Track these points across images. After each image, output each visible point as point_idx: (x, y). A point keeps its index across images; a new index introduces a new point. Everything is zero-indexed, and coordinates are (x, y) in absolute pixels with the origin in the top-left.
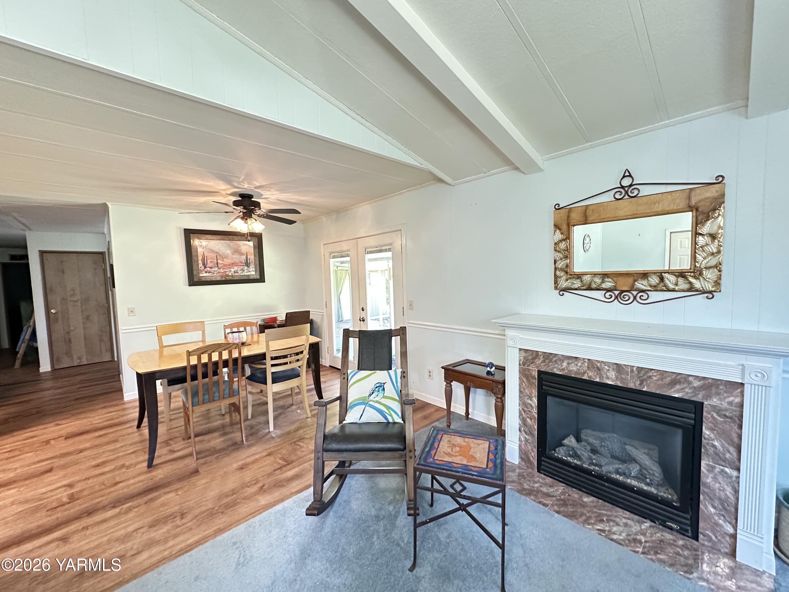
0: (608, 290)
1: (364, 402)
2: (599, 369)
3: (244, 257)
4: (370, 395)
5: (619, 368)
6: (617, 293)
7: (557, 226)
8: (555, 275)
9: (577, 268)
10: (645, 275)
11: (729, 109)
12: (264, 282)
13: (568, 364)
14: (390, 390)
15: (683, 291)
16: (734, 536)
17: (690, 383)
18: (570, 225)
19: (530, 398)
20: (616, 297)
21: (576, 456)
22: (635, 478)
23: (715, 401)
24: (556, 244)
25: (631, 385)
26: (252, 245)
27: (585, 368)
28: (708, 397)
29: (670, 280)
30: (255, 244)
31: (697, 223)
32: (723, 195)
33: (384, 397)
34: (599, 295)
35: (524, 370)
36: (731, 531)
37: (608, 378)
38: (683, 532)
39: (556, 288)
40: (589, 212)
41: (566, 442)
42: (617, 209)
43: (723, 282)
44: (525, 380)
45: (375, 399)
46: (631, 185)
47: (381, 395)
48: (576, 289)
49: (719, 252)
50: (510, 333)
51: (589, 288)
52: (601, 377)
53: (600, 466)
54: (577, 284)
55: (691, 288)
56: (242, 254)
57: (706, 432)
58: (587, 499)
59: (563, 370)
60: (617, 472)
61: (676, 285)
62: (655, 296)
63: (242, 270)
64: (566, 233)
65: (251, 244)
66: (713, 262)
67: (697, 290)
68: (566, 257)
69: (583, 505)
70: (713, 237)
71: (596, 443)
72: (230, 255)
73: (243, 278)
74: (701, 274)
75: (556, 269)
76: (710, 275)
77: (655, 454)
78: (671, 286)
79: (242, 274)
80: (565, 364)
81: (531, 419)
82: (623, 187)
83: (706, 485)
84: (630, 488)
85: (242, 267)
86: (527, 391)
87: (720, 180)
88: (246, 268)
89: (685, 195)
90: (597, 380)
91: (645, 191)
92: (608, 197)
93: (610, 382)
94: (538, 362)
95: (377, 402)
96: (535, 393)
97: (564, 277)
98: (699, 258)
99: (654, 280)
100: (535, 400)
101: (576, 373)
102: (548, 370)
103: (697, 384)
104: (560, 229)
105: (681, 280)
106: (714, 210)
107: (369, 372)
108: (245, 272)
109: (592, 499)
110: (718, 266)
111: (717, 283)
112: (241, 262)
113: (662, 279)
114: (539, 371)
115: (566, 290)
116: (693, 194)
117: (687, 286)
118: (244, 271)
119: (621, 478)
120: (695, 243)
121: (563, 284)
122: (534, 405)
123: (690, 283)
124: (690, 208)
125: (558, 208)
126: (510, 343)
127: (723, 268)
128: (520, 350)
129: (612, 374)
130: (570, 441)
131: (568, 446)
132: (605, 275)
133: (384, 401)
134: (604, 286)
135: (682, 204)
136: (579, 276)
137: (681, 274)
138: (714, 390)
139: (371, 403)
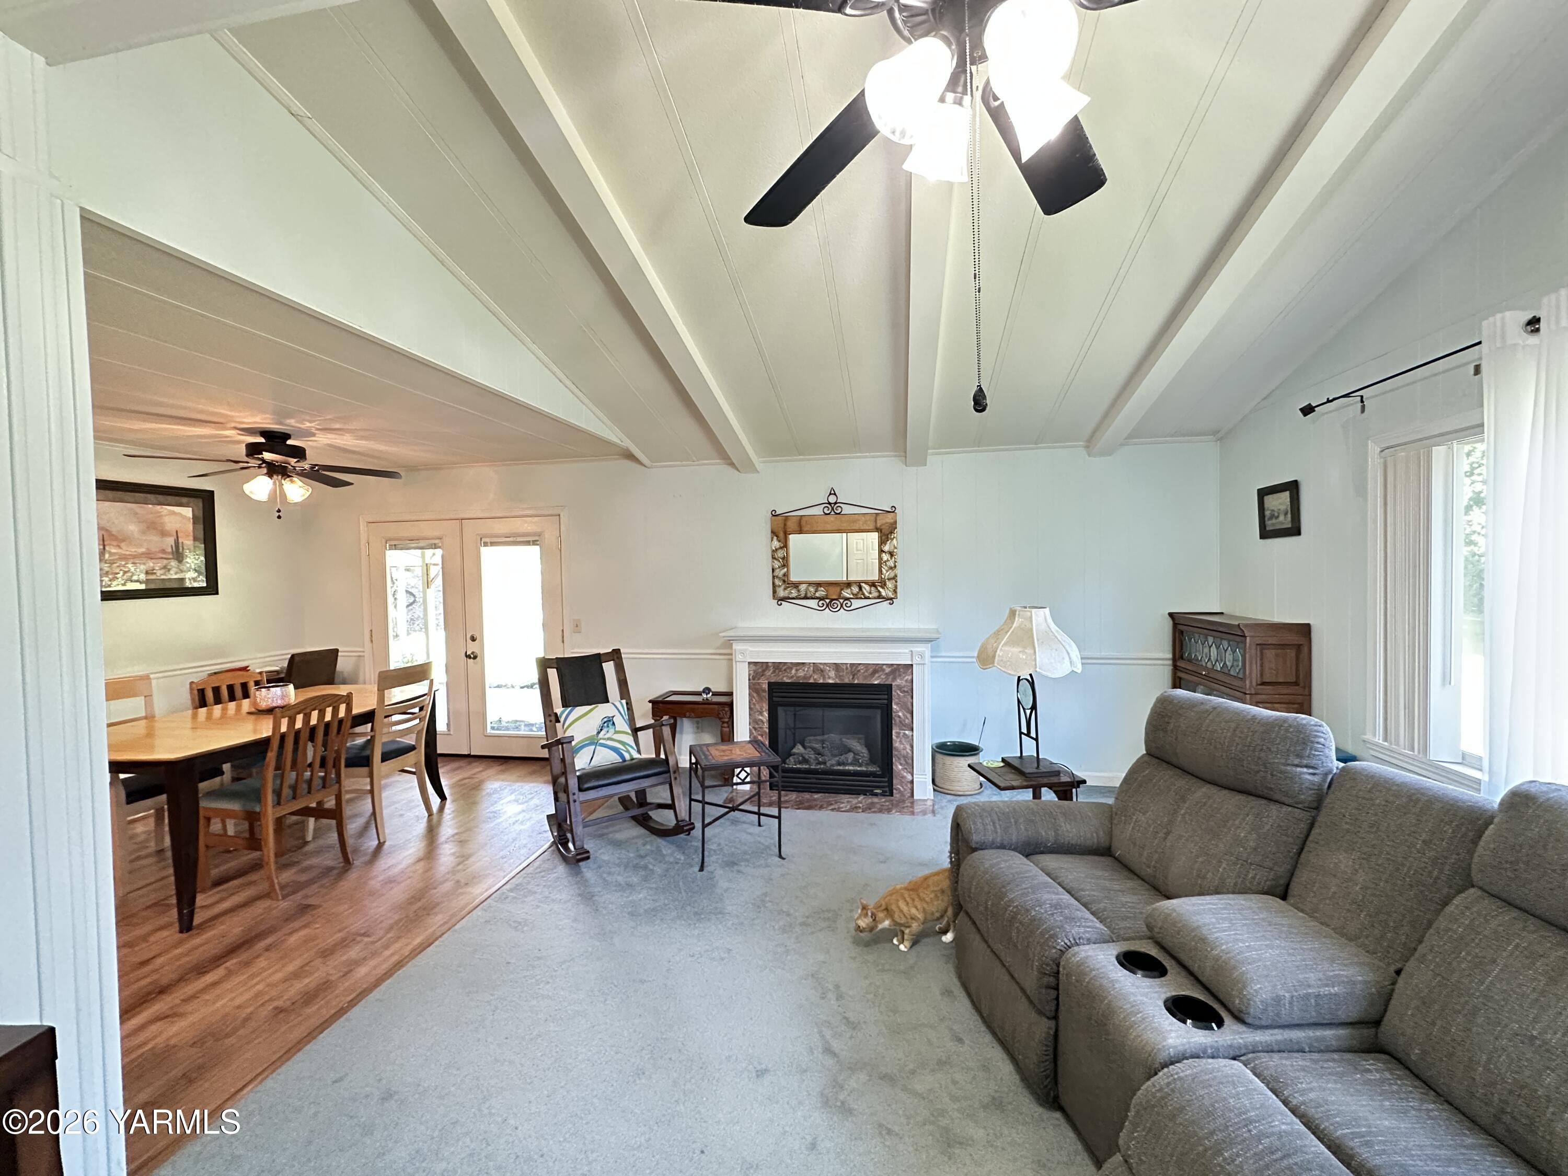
0: (820, 599)
1: (592, 741)
2: (822, 671)
3: (171, 541)
4: (598, 733)
5: (837, 667)
6: (828, 601)
7: (774, 533)
8: (773, 583)
9: (793, 578)
10: (849, 585)
11: (895, 456)
12: (217, 593)
13: (797, 670)
14: (622, 724)
15: (875, 598)
16: (912, 782)
17: (884, 670)
18: (786, 534)
19: (761, 713)
20: (827, 606)
21: (805, 761)
22: (851, 764)
23: (898, 681)
24: (773, 551)
25: (846, 681)
26: (190, 515)
27: (811, 672)
28: (894, 679)
29: (866, 588)
30: (197, 513)
31: (882, 542)
32: (895, 522)
33: (616, 732)
34: (813, 603)
35: (754, 684)
36: (909, 777)
37: (829, 678)
38: (883, 794)
39: (774, 597)
40: (803, 523)
41: (795, 750)
42: (826, 523)
43: (899, 590)
44: (755, 695)
45: (606, 737)
46: (836, 503)
47: (612, 730)
48: (793, 598)
49: (895, 566)
50: (737, 646)
51: (806, 598)
52: (824, 678)
53: (825, 763)
54: (794, 593)
55: (880, 597)
56: (164, 534)
57: (894, 706)
58: (816, 796)
59: (792, 677)
60: (839, 764)
61: (870, 593)
62: (856, 603)
63: (165, 567)
64: (783, 540)
65: (188, 512)
66: (892, 575)
67: (883, 598)
68: (784, 566)
69: (815, 800)
70: (891, 554)
71: (818, 746)
72: (136, 534)
73: (168, 585)
74: (885, 584)
75: (774, 577)
76: (890, 584)
77: (863, 741)
78: (867, 594)
79: (163, 577)
80: (793, 671)
81: (762, 736)
82: (830, 503)
83: (897, 750)
84: (848, 773)
85: (165, 562)
86: (757, 706)
87: (893, 510)
88: (174, 563)
89: (873, 518)
90: (821, 681)
91: (847, 510)
92: (818, 511)
93: (831, 681)
94: (768, 673)
95: (609, 739)
96: (765, 706)
97: (783, 587)
98: (884, 571)
99: (855, 589)
100: (766, 714)
101: (804, 678)
102: (778, 679)
103: (888, 670)
104: (777, 536)
105: (873, 588)
106: (891, 533)
107: (588, 708)
108: (172, 572)
109: (820, 795)
110: (894, 578)
111: (895, 591)
112: (163, 551)
113: (860, 588)
114: (769, 683)
115: (784, 599)
116: (878, 518)
117: (876, 594)
118: (169, 570)
119: (841, 768)
120: (880, 559)
121: (781, 593)
122: (765, 720)
123: (879, 592)
124: (877, 530)
125: (774, 515)
126: (739, 657)
127: (898, 579)
128: (749, 663)
129: (832, 674)
130: (799, 749)
131: (798, 754)
132: (818, 585)
133: (616, 737)
134: (817, 595)
135: (872, 527)
136: (796, 585)
137: (872, 584)
138: (897, 673)
139: (601, 741)
